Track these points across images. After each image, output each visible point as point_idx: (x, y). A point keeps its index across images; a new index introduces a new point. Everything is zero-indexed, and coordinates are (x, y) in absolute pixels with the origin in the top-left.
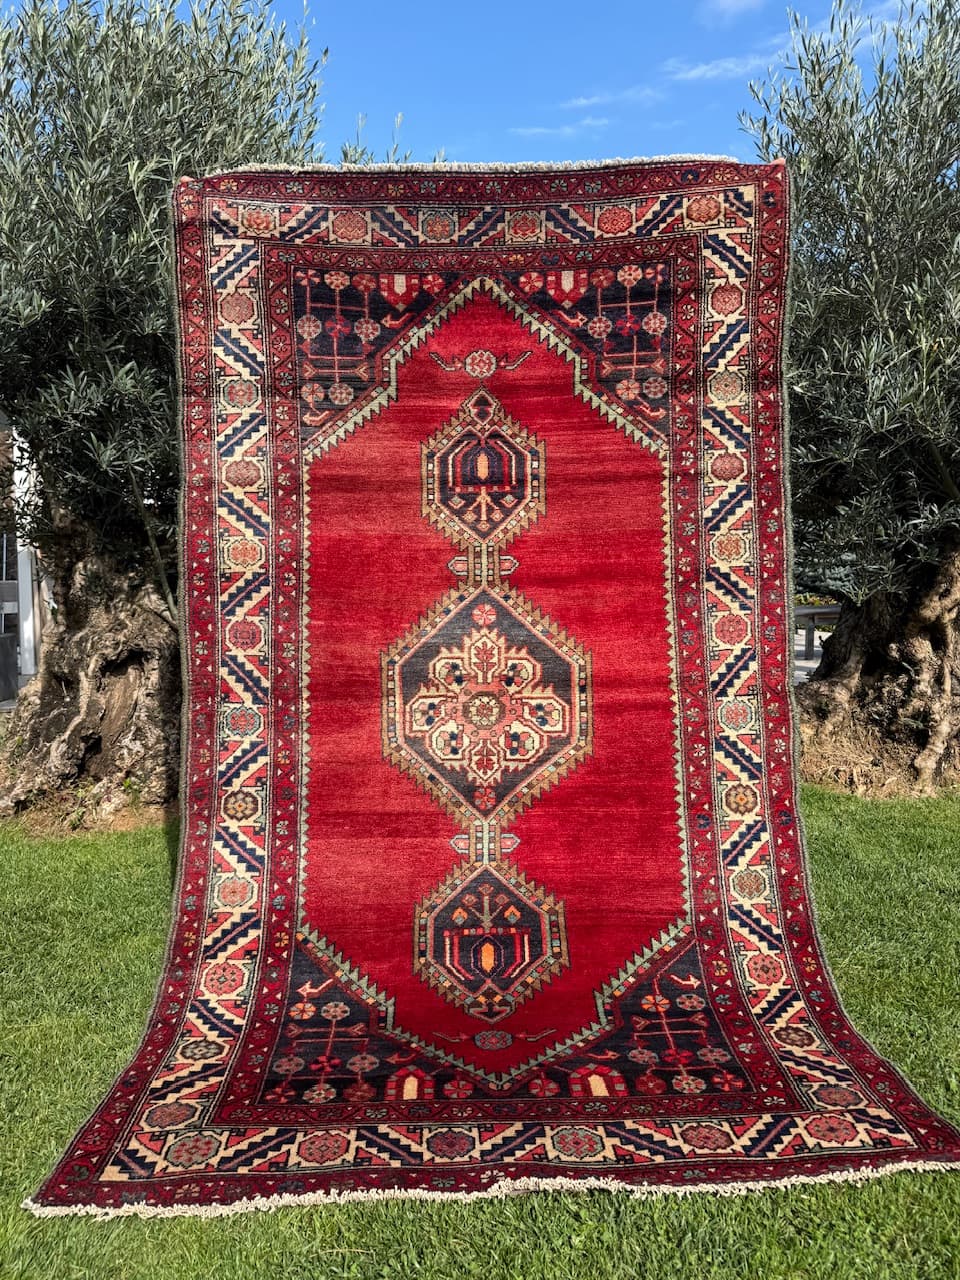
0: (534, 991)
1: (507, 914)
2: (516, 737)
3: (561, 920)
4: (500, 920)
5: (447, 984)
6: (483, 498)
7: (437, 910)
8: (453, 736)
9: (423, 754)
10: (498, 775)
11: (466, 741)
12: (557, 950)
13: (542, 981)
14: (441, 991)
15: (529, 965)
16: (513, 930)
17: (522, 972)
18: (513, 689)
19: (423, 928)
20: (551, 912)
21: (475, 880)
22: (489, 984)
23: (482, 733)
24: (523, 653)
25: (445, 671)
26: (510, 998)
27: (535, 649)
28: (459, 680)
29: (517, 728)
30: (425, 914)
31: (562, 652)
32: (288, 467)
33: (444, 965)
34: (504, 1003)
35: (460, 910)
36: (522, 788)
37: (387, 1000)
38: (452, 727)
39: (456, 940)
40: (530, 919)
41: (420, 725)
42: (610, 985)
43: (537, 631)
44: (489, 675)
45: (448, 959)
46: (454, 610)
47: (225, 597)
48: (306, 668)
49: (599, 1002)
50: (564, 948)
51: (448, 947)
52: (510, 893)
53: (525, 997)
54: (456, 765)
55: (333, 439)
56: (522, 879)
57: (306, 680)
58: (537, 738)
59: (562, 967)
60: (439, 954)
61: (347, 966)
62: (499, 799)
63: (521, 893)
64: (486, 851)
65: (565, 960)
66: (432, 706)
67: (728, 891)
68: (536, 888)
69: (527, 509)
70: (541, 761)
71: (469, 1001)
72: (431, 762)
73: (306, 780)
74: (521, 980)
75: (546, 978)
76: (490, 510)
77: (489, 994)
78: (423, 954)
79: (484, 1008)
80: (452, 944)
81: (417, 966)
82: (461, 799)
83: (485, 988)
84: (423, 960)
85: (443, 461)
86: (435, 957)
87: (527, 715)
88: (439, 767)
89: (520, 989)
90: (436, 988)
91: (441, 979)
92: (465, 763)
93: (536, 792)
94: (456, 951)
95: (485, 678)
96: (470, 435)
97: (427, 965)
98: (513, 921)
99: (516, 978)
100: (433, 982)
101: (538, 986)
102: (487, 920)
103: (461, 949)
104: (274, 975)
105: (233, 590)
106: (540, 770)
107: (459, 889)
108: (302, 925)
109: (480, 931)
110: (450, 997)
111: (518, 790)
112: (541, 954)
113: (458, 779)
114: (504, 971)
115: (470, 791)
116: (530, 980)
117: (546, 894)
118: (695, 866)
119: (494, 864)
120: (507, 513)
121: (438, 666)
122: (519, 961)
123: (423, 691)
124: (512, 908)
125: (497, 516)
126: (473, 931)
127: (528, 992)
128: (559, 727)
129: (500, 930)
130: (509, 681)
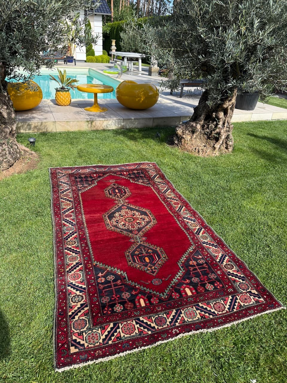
0: (162, 265)
1: (149, 251)
2: (138, 223)
3: (163, 251)
4: (147, 252)
5: (139, 266)
6: (118, 194)
7: (131, 252)
8: (123, 224)
9: (118, 228)
10: (137, 228)
11: (127, 225)
12: (164, 256)
13: (163, 263)
14: (137, 268)
15: (158, 260)
16: (152, 254)
17: (157, 262)
18: (135, 216)
19: (128, 256)
20: (159, 250)
21: (138, 246)
22: (149, 265)
23: (130, 223)
24: (135, 211)
25: (118, 215)
26: (156, 267)
27: (137, 211)
28: (122, 216)
29: (138, 221)
30: (128, 253)
31: (144, 210)
32: (76, 194)
33: (136, 263)
34: (155, 269)
35: (136, 252)
36: (144, 230)
37: (124, 273)
38: (123, 223)
39: (138, 258)
40: (155, 252)
41: (115, 224)
42: (180, 260)
43: (137, 208)
44: (129, 215)
45: (137, 261)
46: (117, 207)
47: (63, 211)
48: (84, 219)
49: (179, 264)
50: (166, 255)
51: (136, 259)
52: (148, 247)
53: (160, 267)
54: (126, 228)
55: (85, 190)
56: (150, 244)
57: (85, 221)
58: (143, 222)
59: (167, 259)
60: (134, 261)
61: (110, 267)
62: (139, 232)
63: (151, 247)
64: (139, 241)
65: (167, 258)
66: (117, 220)
67: (200, 239)
68: (154, 246)
69: (127, 194)
70: (146, 225)
71: (146, 269)
72: (120, 229)
73: (88, 236)
74: (157, 263)
75: (163, 262)
76: (120, 195)
77: (150, 267)
78: (130, 261)
79: (151, 271)
80: (137, 259)
81: (129, 264)
82: (129, 233)
83: (149, 266)
84: (130, 263)
85: (109, 191)
86: (133, 262)
87: (139, 219)
88: (122, 229)
89: (158, 265)
90: (136, 267)
91: (137, 265)
92: (128, 228)
93: (147, 230)
94: (138, 259)
95: (128, 216)
96: (113, 188)
97: (132, 263)
98: (151, 252)
99: (156, 263)
100: (134, 267)
101: (162, 264)
102: (144, 253)
103: (139, 259)
104: (90, 273)
105: (65, 210)
106: (146, 227)
107: (135, 248)
108: (94, 261)
109: (143, 255)
110: (140, 269)
111: (143, 230)
112: (161, 258)
113: (128, 230)
114: (152, 262)
115: (131, 232)
116: (160, 263)
117: (157, 247)
118: (190, 236)
119: (142, 243)
120: (124, 195)
121: (116, 215)
122: (155, 260)
123: (114, 218)
124: (150, 250)
125: (122, 196)
126: (141, 255)
127: (160, 266)
128: (148, 220)
129: (148, 254)
130: (134, 215)
